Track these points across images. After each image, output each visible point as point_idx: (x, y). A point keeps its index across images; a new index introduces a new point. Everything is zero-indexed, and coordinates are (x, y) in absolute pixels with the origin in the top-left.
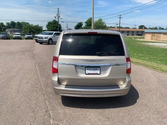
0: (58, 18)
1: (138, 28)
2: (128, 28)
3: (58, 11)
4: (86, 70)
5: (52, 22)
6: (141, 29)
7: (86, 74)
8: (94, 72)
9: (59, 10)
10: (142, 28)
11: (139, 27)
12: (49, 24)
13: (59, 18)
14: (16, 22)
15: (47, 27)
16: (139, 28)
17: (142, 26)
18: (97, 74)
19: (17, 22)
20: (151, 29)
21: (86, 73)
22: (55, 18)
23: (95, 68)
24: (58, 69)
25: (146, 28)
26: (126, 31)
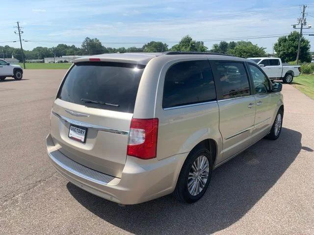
0: (302, 26)
3: (304, 11)
4: (70, 131)
5: (289, 36)
7: (69, 138)
9: (306, 9)
12: (280, 42)
13: (304, 27)
14: (228, 42)
15: (275, 49)
18: (81, 141)
19: (231, 43)
21: (70, 136)
22: (294, 27)
23: (80, 130)
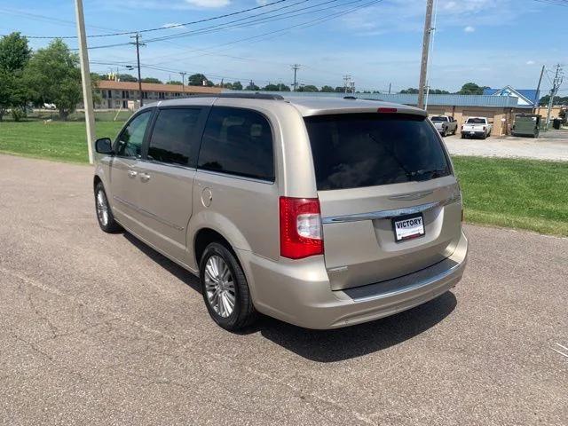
1: (186, 82)
2: (156, 81)
4: (397, 230)
6: (196, 85)
7: (397, 241)
8: (413, 230)
10: (201, 85)
11: (190, 79)
16: (190, 84)
17: (199, 75)
18: (419, 236)
20: (226, 86)
21: (399, 238)
23: (413, 219)
24: (322, 241)
25: (210, 84)
26: (156, 92)
